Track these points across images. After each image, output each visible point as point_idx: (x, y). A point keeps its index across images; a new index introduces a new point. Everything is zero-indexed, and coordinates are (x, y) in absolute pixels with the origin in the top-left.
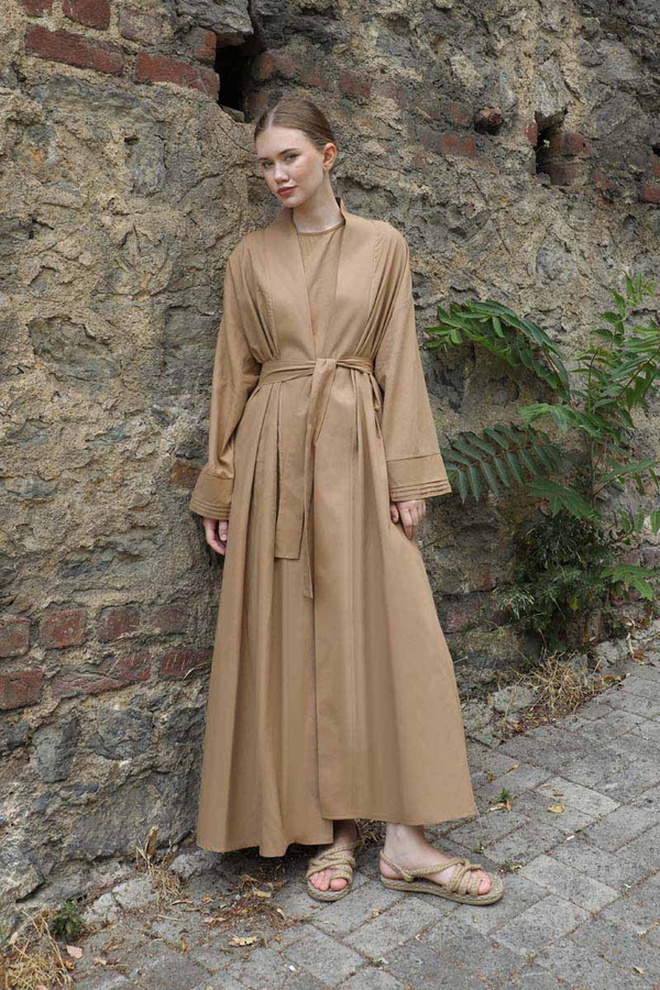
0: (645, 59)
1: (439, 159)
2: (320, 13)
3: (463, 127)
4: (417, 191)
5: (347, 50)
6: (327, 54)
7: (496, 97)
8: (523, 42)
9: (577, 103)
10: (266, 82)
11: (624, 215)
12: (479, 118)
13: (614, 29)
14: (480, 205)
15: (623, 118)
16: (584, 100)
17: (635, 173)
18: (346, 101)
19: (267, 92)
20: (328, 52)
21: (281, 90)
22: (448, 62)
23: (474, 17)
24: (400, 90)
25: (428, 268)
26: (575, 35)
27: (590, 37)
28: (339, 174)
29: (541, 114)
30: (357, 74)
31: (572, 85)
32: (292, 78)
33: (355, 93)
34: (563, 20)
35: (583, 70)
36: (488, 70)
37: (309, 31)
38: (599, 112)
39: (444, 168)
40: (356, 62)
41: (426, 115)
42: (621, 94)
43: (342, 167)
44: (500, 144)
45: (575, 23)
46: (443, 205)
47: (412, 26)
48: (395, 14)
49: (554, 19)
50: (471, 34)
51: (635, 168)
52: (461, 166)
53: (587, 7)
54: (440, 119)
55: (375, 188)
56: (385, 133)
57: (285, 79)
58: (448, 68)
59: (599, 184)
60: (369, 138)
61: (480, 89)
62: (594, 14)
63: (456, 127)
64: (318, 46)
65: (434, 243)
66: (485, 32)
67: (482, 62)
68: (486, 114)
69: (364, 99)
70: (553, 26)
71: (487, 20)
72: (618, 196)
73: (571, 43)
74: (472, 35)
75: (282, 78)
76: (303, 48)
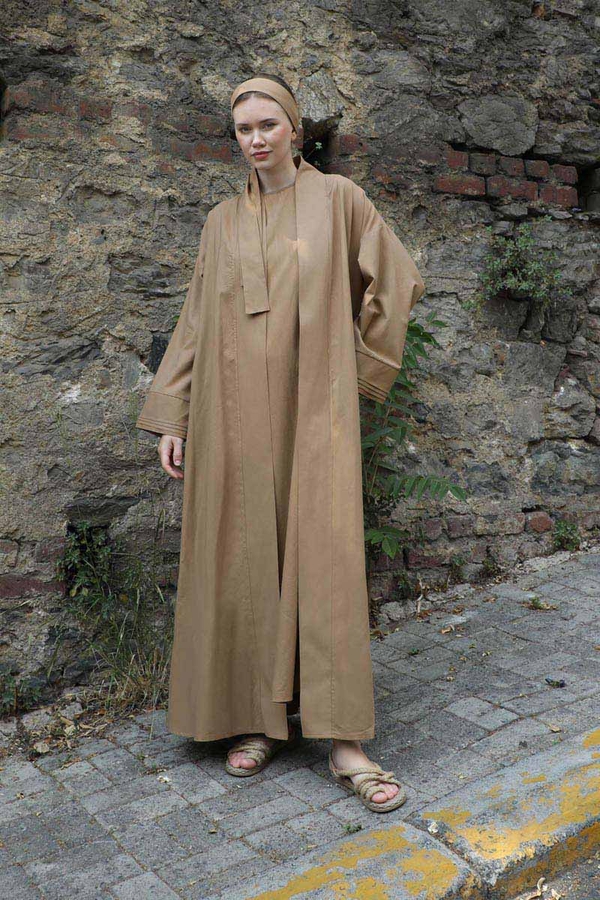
0: (436, 64)
1: (189, 165)
2: (60, 53)
3: (216, 136)
4: (161, 194)
5: (86, 80)
6: (65, 85)
8: (285, 58)
9: (353, 108)
10: (7, 113)
11: (412, 206)
13: (396, 39)
15: (408, 119)
16: (359, 105)
17: (425, 167)
18: (84, 123)
19: (8, 120)
20: (67, 83)
21: (18, 117)
22: (199, 82)
23: (228, 42)
24: (142, 110)
25: (177, 261)
26: (349, 48)
27: (366, 49)
28: (77, 184)
29: (311, 120)
30: (97, 99)
31: (345, 92)
32: (27, 108)
33: (95, 114)
34: (331, 37)
35: (358, 78)
37: (45, 68)
38: (379, 114)
39: (194, 173)
40: (96, 90)
41: (172, 128)
42: (405, 97)
45: (347, 38)
46: (192, 205)
47: (157, 54)
48: (138, 47)
49: (321, 35)
50: (225, 56)
51: (424, 162)
52: (213, 170)
53: (362, 23)
54: (188, 130)
55: (115, 194)
56: (127, 146)
57: (21, 108)
58: (199, 87)
59: (380, 179)
60: (109, 151)
62: (369, 28)
63: (208, 137)
64: (56, 79)
65: (184, 240)
66: (240, 53)
67: (239, 79)
69: (104, 119)
70: (320, 43)
71: (240, 42)
72: (406, 188)
73: (343, 55)
74: (227, 57)
75: (18, 109)
76: (40, 82)
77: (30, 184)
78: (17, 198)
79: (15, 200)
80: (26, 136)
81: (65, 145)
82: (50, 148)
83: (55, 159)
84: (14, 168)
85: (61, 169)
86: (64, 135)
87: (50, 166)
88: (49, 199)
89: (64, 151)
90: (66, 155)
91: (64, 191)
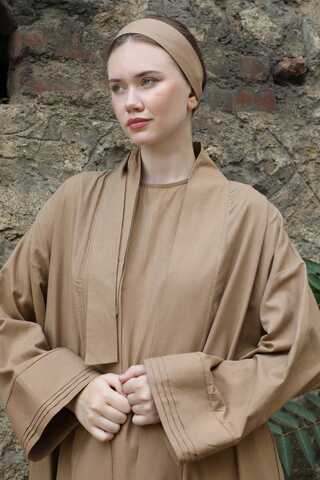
1: (231, 117)
3: (258, 82)
6: (87, 24)
7: (300, 46)
10: (18, 60)
12: (278, 69)
14: (281, 160)
19: (20, 69)
20: (88, 22)
21: (33, 65)
22: (237, 17)
28: (106, 145)
32: (43, 54)
36: (287, 19)
39: (236, 126)
43: (109, 138)
44: (304, 94)
46: (235, 164)
52: (257, 121)
54: (230, 76)
57: (36, 55)
58: (237, 22)
61: (277, 40)
63: (249, 83)
64: (76, 17)
67: (280, 12)
68: (285, 65)
75: (33, 55)
76: (57, 22)
77: (50, 148)
78: (36, 165)
79: (33, 169)
80: (44, 90)
81: (90, 98)
82: (73, 103)
83: (79, 116)
84: (31, 129)
85: (87, 128)
86: (89, 86)
87: (73, 125)
88: (74, 165)
89: (89, 106)
90: (91, 112)
91: (91, 153)
